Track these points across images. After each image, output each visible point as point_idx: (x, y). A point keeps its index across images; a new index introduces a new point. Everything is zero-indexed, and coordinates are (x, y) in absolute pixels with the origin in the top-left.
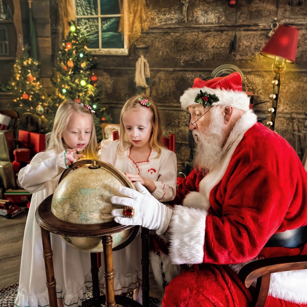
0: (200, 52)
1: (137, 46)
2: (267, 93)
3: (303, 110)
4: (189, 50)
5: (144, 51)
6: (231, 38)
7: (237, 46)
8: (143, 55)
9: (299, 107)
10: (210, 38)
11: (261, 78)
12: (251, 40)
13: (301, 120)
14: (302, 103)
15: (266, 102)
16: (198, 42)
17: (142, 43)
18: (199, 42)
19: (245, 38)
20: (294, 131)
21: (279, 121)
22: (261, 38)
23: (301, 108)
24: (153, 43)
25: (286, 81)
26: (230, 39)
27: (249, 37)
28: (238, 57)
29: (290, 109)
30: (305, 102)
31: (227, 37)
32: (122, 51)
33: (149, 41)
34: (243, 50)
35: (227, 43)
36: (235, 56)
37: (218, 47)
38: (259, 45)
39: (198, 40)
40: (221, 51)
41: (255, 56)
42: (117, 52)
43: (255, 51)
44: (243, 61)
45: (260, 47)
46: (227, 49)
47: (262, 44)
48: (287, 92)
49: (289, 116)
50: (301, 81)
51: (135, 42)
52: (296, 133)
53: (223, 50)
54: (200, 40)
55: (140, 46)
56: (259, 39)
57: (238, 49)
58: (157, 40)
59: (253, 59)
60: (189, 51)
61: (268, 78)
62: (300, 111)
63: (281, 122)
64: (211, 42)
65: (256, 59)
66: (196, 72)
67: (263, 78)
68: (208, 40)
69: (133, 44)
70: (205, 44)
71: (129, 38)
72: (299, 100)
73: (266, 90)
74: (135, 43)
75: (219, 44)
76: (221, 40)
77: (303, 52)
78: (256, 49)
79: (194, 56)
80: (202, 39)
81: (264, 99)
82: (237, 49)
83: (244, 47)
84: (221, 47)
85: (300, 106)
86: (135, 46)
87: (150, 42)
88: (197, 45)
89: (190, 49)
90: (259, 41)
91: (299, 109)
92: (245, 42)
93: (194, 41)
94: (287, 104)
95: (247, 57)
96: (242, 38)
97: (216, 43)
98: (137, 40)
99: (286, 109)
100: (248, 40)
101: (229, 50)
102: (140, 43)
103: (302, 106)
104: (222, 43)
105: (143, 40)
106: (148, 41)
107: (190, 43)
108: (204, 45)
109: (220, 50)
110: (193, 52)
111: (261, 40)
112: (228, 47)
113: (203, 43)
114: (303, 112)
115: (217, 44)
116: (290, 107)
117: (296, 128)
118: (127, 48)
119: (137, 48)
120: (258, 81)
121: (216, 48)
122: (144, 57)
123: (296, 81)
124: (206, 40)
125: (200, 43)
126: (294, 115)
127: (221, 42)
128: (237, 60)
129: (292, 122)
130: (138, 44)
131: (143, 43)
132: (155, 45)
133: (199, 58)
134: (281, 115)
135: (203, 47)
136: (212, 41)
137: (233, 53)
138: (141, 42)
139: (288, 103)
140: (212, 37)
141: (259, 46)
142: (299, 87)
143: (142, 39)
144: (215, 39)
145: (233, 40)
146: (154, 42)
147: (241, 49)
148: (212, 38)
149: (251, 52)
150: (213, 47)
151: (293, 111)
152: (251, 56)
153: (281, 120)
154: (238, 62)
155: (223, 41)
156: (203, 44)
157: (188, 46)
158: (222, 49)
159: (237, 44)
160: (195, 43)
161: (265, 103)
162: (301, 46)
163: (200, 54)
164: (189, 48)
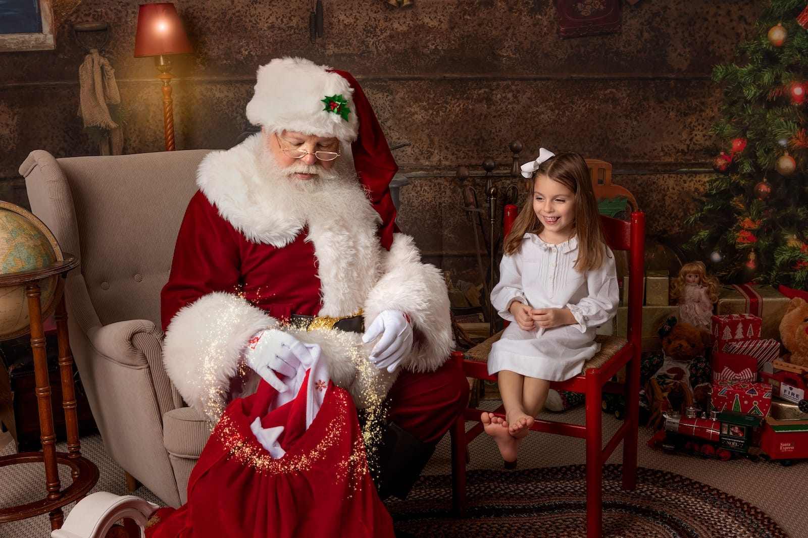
0: (240, 38)
1: (79, 27)
2: (402, 126)
3: (480, 158)
4: (214, 34)
5: (99, 37)
6: (309, 7)
7: (325, 26)
8: (95, 48)
9: (470, 153)
10: (262, 6)
11: (386, 94)
12: (355, 13)
13: (478, 181)
14: (477, 144)
15: (405, 145)
16: (234, 14)
17: (90, 19)
18: (237, 14)
19: (342, 7)
20: (467, 205)
21: (435, 185)
22: (374, 8)
23: (475, 155)
24: (120, 19)
25: (438, 100)
26: (308, 10)
27: (350, 5)
28: (331, 50)
29: (453, 158)
30: (481, 142)
31: (301, 6)
32: (37, 39)
33: (110, 12)
34: (340, 33)
35: (302, 19)
36: (323, 46)
37: (283, 26)
38: (373, 23)
39: (234, 11)
40: (290, 35)
41: (367, 47)
42: (23, 42)
43: (367, 37)
44: (343, 59)
45: (376, 27)
46: (304, 30)
47: (379, 21)
48: (443, 122)
49: (453, 173)
50: (468, 98)
51: (71, 15)
52: (472, 208)
53: (295, 33)
54: (239, 11)
55: (87, 26)
56: (372, 11)
57: (328, 32)
58: (130, 12)
59: (363, 52)
60: (215, 37)
61: (401, 95)
62: (473, 162)
63: (440, 188)
64: (266, 17)
65: (369, 52)
66: (238, 85)
67: (391, 94)
68: (259, 10)
69: (66, 21)
70: (253, 19)
71: (53, 7)
72: (470, 139)
73: (399, 120)
74: (73, 19)
75: (284, 20)
76: (288, 10)
77: (463, 38)
78: (368, 31)
79: (229, 48)
80: (242, 7)
81: (399, 139)
82: (326, 31)
83: (341, 27)
84: (292, 27)
85: (473, 151)
86: (72, 26)
87: (112, 15)
88: (232, 23)
89: (218, 32)
90: (373, 15)
91: (472, 157)
92: (342, 17)
93: (224, 14)
94: (447, 148)
95: (351, 49)
96: (335, 7)
97: (277, 19)
98: (77, 11)
99: (446, 159)
100: (348, 13)
101: (309, 35)
102: (85, 19)
103: (477, 151)
104: (290, 18)
105: (91, 11)
106: (106, 13)
107: (216, 16)
108: (250, 21)
109: (288, 33)
110: (226, 39)
111: (375, 12)
112: (305, 28)
113: (246, 16)
114: (480, 162)
115: (279, 20)
116: (453, 154)
117: (472, 200)
118: (51, 31)
119: (77, 31)
120: (381, 101)
121: (279, 28)
122: (100, 52)
123: (458, 99)
124: (253, 12)
125: (239, 16)
126: (465, 172)
127: (289, 15)
128: (331, 56)
129: (461, 187)
130: (79, 20)
131: (93, 18)
132: (126, 22)
133: (240, 52)
134: (438, 172)
135: (249, 25)
136: (268, 13)
137: (318, 40)
138: (86, 15)
139: (448, 145)
140: (268, 3)
141: (374, 26)
142: (465, 111)
143: (91, 9)
144: (275, 9)
145: (315, 11)
146: (124, 14)
147: (335, 31)
148: (268, 7)
149: (357, 37)
150: (272, 27)
151: (460, 161)
152: (359, 47)
153: (439, 183)
154: (333, 59)
155: (292, 14)
156: (247, 20)
157: (211, 25)
158: (293, 31)
159: (325, 20)
160: (228, 17)
161: (402, 149)
162: (458, 27)
163: (243, 43)
164: (213, 29)
